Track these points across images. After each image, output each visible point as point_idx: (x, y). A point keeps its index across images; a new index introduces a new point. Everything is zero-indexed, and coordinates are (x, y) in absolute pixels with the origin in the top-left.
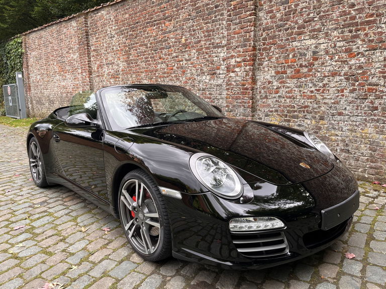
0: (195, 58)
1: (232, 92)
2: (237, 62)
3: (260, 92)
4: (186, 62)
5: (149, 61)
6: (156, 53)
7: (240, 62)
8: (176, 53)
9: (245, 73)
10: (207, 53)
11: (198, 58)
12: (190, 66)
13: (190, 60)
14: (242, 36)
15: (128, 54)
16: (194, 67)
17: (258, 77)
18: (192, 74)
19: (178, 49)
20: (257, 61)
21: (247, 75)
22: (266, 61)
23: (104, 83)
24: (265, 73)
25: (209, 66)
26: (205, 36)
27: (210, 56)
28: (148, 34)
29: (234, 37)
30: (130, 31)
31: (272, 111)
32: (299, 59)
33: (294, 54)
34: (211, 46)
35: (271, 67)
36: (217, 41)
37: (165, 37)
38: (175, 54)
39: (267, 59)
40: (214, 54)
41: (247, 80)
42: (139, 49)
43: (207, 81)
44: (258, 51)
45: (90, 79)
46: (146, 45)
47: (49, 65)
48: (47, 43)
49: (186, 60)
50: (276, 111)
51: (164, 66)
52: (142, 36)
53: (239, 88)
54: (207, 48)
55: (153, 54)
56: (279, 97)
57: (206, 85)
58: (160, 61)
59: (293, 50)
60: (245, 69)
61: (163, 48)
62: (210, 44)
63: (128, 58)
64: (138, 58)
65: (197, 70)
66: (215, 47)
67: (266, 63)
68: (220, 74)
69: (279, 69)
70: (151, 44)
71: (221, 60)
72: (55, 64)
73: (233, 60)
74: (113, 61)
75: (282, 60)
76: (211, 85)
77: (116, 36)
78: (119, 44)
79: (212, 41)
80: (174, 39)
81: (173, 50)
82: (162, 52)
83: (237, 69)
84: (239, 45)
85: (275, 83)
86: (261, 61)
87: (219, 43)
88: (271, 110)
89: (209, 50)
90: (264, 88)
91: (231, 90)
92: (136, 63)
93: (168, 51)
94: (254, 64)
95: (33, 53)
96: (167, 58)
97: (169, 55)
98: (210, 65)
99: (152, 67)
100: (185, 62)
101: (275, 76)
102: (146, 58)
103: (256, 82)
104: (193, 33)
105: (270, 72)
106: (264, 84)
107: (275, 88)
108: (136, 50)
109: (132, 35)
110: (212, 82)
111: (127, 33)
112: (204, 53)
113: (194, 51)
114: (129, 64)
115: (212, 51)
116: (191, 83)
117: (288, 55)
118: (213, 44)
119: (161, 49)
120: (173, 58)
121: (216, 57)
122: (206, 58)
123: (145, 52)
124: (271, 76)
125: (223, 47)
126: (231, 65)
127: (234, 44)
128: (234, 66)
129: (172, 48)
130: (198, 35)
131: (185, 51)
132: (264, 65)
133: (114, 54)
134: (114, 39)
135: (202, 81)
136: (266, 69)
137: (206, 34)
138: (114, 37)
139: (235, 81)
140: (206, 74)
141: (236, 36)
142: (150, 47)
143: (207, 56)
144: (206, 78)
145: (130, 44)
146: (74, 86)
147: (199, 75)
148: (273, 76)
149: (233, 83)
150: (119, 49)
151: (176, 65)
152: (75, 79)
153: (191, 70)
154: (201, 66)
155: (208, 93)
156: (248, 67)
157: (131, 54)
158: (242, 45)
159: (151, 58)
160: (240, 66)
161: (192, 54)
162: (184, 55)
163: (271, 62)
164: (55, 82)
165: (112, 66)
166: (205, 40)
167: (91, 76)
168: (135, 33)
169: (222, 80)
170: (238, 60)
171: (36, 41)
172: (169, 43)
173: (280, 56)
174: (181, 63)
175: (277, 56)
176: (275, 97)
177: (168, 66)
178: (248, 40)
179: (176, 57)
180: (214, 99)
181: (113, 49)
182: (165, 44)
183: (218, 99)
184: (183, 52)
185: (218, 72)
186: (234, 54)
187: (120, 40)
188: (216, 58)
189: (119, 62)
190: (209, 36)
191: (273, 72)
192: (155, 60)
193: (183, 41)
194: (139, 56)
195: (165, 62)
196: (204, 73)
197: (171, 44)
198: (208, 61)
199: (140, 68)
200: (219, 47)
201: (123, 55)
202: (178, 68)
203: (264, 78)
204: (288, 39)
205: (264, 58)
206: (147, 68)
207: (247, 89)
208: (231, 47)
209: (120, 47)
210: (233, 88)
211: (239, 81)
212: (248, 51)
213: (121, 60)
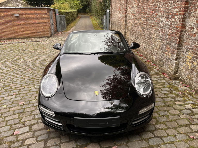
0: (162, 7)
1: (171, 32)
3: (186, 34)
5: (145, 7)
7: (178, 12)
9: (179, 20)
10: (167, 4)
11: (163, 6)
12: (159, 11)
13: (160, 7)
15: (139, 2)
17: (187, 23)
18: (159, 17)
20: (189, 12)
21: (180, 21)
22: (193, 12)
23: (130, 18)
24: (191, 21)
25: (167, 12)
27: (168, 6)
31: (190, 49)
35: (195, 17)
38: (154, 3)
39: (194, 11)
41: (179, 25)
43: (164, 22)
44: (190, 5)
50: (192, 49)
51: (149, 10)
53: (175, 29)
55: (147, 2)
56: (195, 39)
57: (164, 25)
58: (149, 7)
60: (179, 17)
63: (139, 4)
64: (141, 5)
65: (162, 14)
67: (193, 14)
68: (170, 18)
72: (118, 6)
73: (175, 10)
74: (134, 6)
76: (166, 25)
82: (150, 1)
83: (176, 17)
85: (195, 29)
86: (191, 12)
88: (190, 47)
90: (189, 32)
92: (141, 8)
93: (152, 1)
94: (185, 14)
96: (151, 5)
97: (152, 3)
99: (146, 10)
100: (157, 8)
101: (196, 24)
102: (144, 5)
103: (186, 27)
105: (194, 21)
106: (189, 29)
107: (194, 33)
110: (167, 23)
114: (138, 8)
115: (169, 2)
116: (158, 22)
120: (153, 5)
121: (171, 6)
122: (166, 7)
123: (144, 1)
124: (194, 24)
128: (175, 14)
131: (158, 2)
132: (191, 16)
135: (162, 22)
136: (192, 18)
139: (174, 25)
144: (164, 20)
147: (162, 18)
148: (195, 24)
151: (154, 10)
153: (159, 14)
154: (164, 12)
155: (163, 29)
156: (181, 16)
160: (178, 15)
161: (161, 3)
162: (158, 4)
163: (196, 13)
164: (118, 15)
165: (133, 8)
170: (177, 10)
176: (193, 39)
177: (151, 10)
179: (155, 5)
180: (165, 34)
186: (176, 6)
191: (195, 21)
192: (147, 6)
196: (164, 16)
198: (167, 9)
201: (137, 2)
202: (154, 12)
203: (190, 24)
205: (192, 10)
206: (144, 11)
207: (178, 31)
208: (175, 1)
210: (172, 29)
211: (175, 25)
212: (182, 4)
213: (136, 5)
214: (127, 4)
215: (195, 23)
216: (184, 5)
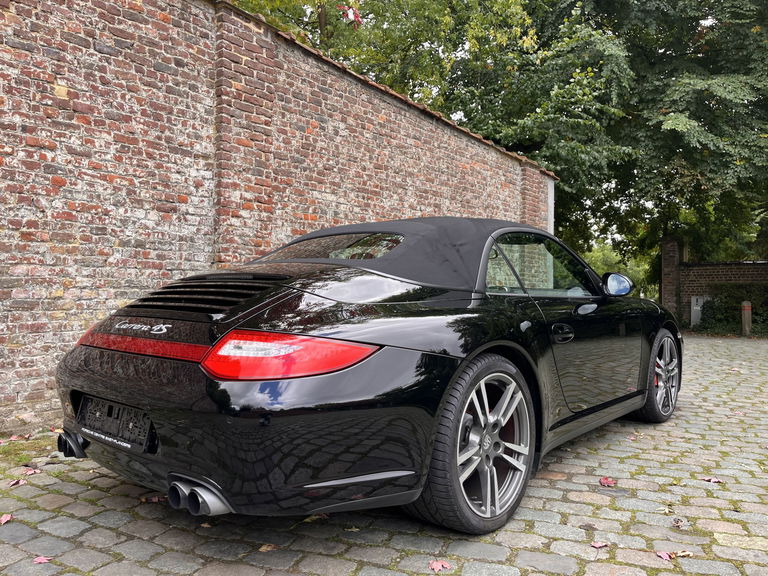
2: (245, 199)
4: (69, 157)
7: (250, 201)
8: (26, 116)
9: (259, 223)
10: (150, 156)
11: (119, 159)
12: (90, 172)
13: (88, 155)
14: (253, 153)
16: (104, 178)
18: (96, 197)
19: (36, 108)
22: (281, 209)
25: (155, 188)
26: (144, 113)
29: (238, 150)
32: (320, 217)
33: (315, 209)
34: (164, 143)
35: (286, 221)
36: (180, 139)
38: (17, 120)
40: (172, 165)
41: (263, 238)
43: (151, 224)
49: (71, 151)
53: (250, 250)
54: (150, 144)
57: (149, 235)
59: (313, 202)
60: (259, 215)
62: (159, 138)
65: (114, 188)
66: (174, 150)
67: (280, 212)
68: (187, 213)
69: (297, 226)
71: (191, 183)
73: (237, 193)
75: (299, 213)
76: (163, 234)
79: (167, 133)
80: (14, 71)
81: (9, 102)
83: (244, 213)
84: (248, 169)
87: (187, 145)
89: (157, 152)
91: (234, 252)
98: (159, 188)
100: (63, 155)
104: (101, 86)
105: (284, 228)
110: (166, 228)
112: (140, 153)
113: (108, 138)
115: (168, 156)
116: (91, 222)
117: (308, 208)
118: (169, 140)
120: (4, 127)
121: (178, 173)
122: (147, 166)
124: (287, 236)
125: (196, 156)
126: (232, 202)
127: (238, 163)
128: (238, 206)
129: (4, 95)
130: (120, 100)
131: (67, 126)
135: (134, 223)
136: (279, 223)
137: (149, 109)
139: (240, 236)
140: (147, 206)
141: (242, 148)
143: (150, 163)
144: (146, 215)
147: (123, 205)
149: (236, 238)
153: (91, 185)
154: (131, 183)
155: (153, 253)
156: (264, 214)
158: (253, 170)
160: (251, 209)
162: (61, 135)
166: (147, 124)
169: (194, 229)
170: (248, 195)
173: (298, 207)
175: (294, 205)
178: (265, 165)
179: (25, 129)
180: (173, 270)
183: (184, 270)
184: (60, 123)
185: (183, 207)
188: (178, 176)
190: (158, 117)
191: (289, 229)
193: (60, 92)
198: (151, 175)
200: (186, 154)
204: (307, 185)
208: (233, 166)
210: (237, 248)
211: (249, 236)
215: (289, 233)
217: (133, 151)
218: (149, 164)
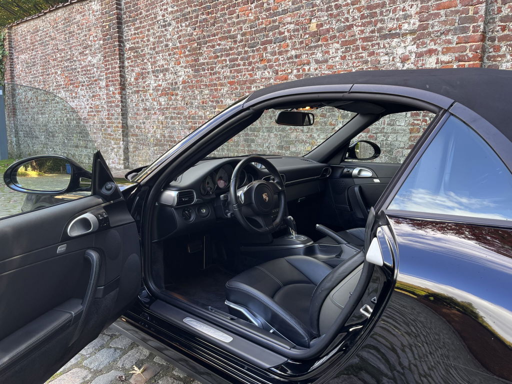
0: (337, 59)
1: (425, 121)
2: (442, 62)
4: (316, 66)
5: (239, 65)
6: (253, 51)
7: (449, 62)
8: (297, 49)
10: (364, 49)
11: (343, 58)
12: (326, 72)
13: (326, 62)
14: (457, 12)
15: (196, 53)
19: (301, 43)
20: (487, 61)
22: (508, 61)
23: (148, 104)
26: (363, 17)
27: (371, 54)
28: (238, 17)
29: (437, 15)
30: (203, 14)
34: (377, 34)
36: (390, 26)
37: (274, 21)
38: (293, 53)
39: (509, 58)
40: (381, 50)
42: (219, 45)
44: (489, 43)
45: (121, 97)
46: (234, 37)
47: (48, 75)
48: (47, 39)
49: (317, 62)
51: (268, 73)
52: (225, 21)
54: (365, 39)
55: (246, 52)
58: (260, 65)
61: (270, 42)
62: (373, 32)
63: (196, 60)
64: (216, 60)
66: (384, 37)
67: (506, 66)
70: (244, 35)
71: (398, 60)
72: (59, 73)
73: (434, 59)
74: (166, 66)
77: (173, 23)
78: (179, 37)
80: (292, 26)
81: (290, 44)
82: (265, 49)
84: (449, 31)
86: (495, 61)
87: (396, 29)
89: (370, 43)
91: (423, 117)
92: (212, 70)
93: (280, 47)
94: (481, 66)
95: (23, 57)
96: (277, 60)
97: (280, 53)
99: (245, 76)
100: (313, 66)
102: (231, 61)
104: (335, 12)
108: (213, 46)
109: (205, 20)
111: (197, 17)
112: (358, 49)
113: (337, 46)
114: (197, 71)
115: (378, 44)
118: (380, 30)
119: (263, 43)
120: (288, 59)
121: (387, 54)
122: (362, 57)
123: (231, 49)
125: (404, 35)
127: (436, 28)
129: (288, 41)
130: (346, 16)
131: (315, 47)
133: (169, 55)
134: (170, 29)
137: (366, 12)
138: (170, 25)
141: (442, 12)
142: (242, 41)
145: (201, 36)
146: (91, 108)
150: (178, 45)
151: (295, 72)
152: (93, 96)
157: (201, 54)
158: (456, 29)
159: (242, 59)
161: (332, 51)
162: (313, 54)
164: (58, 103)
165: (164, 75)
166: (364, 25)
167: (124, 92)
168: (211, 18)
170: (445, 58)
171: (29, 37)
172: (281, 33)
174: (307, 68)
177: (277, 74)
178: (473, 20)
179: (297, 57)
180: (376, 133)
181: (167, 46)
182: (274, 34)
183: (386, 133)
184: (312, 47)
186: (434, 47)
187: (181, 31)
188: (386, 58)
189: (178, 68)
190: (373, 15)
192: (250, 64)
193: (313, 27)
194: (218, 57)
195: (271, 67)
197: (286, 34)
198: (365, 63)
199: (219, 78)
201: (186, 56)
202: (298, 76)
205: (504, 56)
206: (234, 77)
208: (429, 34)
209: (180, 42)
212: (470, 40)
213: (182, 64)
214: (123, 63)
216: (479, 41)
217: (353, 49)
218: (364, 55)
